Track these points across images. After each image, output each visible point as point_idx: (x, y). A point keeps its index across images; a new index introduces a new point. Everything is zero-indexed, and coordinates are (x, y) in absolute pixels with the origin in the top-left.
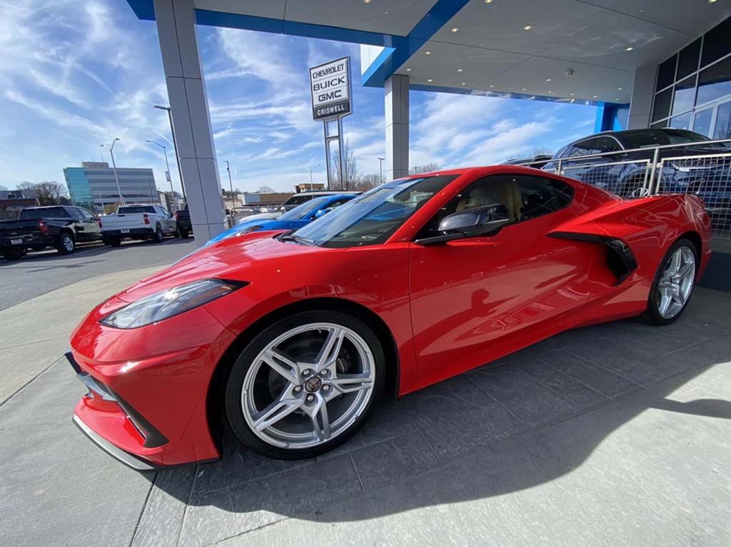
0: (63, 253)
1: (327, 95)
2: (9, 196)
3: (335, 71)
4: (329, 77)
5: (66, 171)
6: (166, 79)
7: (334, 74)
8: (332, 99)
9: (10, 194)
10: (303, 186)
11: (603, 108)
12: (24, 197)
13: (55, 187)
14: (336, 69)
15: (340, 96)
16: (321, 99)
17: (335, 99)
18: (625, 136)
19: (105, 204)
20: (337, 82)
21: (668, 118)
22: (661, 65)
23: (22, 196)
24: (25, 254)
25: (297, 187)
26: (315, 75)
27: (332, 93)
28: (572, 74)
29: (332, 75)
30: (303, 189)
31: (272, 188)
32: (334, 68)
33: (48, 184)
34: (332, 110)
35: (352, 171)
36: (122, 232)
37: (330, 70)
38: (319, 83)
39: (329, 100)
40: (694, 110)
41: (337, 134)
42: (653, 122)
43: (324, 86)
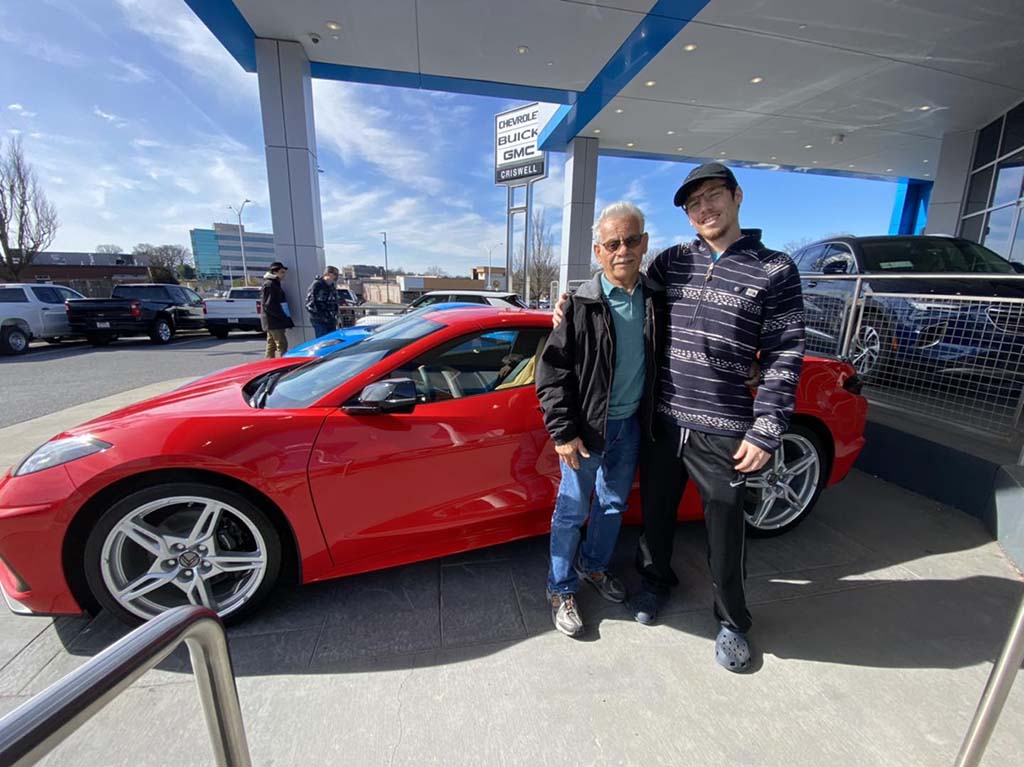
0: (157, 343)
1: (516, 151)
2: (118, 262)
3: (528, 119)
4: (520, 128)
5: (193, 233)
6: (266, 149)
7: (528, 123)
8: (521, 158)
9: (120, 258)
10: (483, 270)
11: (906, 186)
12: (136, 264)
13: (179, 252)
14: (531, 117)
15: (533, 153)
16: (507, 156)
17: (526, 157)
18: (864, 246)
19: (234, 278)
20: (530, 134)
21: (985, 211)
22: (982, 130)
23: (133, 263)
24: (116, 339)
25: (475, 270)
26: (502, 125)
27: (522, 149)
28: (841, 140)
29: (524, 124)
30: (482, 273)
31: (444, 270)
32: (528, 116)
33: (171, 247)
34: (520, 171)
35: (548, 254)
36: (229, 321)
37: (522, 118)
38: (506, 135)
39: (517, 159)
40: (1019, 203)
41: (525, 205)
42: (965, 215)
43: (512, 139)
